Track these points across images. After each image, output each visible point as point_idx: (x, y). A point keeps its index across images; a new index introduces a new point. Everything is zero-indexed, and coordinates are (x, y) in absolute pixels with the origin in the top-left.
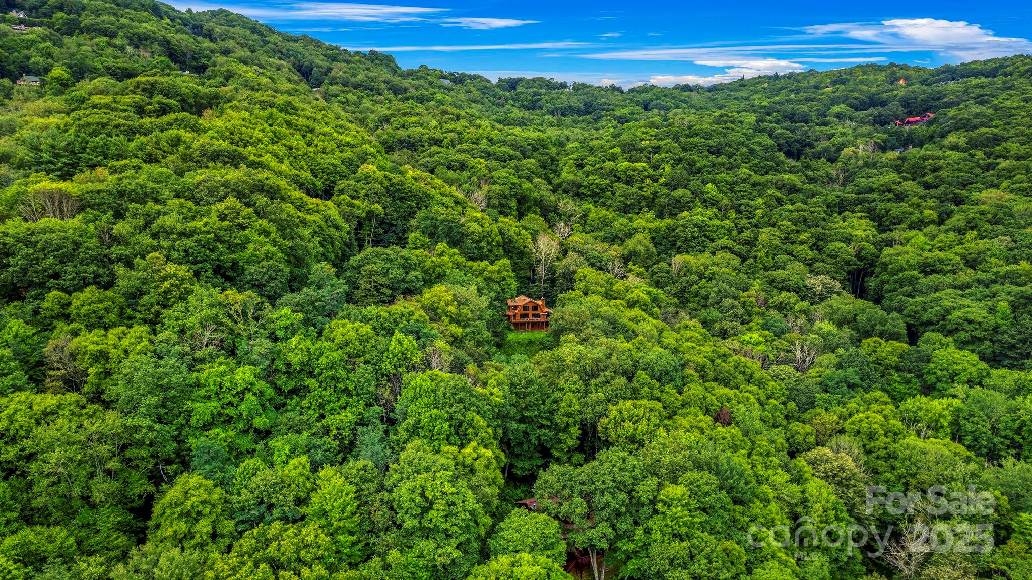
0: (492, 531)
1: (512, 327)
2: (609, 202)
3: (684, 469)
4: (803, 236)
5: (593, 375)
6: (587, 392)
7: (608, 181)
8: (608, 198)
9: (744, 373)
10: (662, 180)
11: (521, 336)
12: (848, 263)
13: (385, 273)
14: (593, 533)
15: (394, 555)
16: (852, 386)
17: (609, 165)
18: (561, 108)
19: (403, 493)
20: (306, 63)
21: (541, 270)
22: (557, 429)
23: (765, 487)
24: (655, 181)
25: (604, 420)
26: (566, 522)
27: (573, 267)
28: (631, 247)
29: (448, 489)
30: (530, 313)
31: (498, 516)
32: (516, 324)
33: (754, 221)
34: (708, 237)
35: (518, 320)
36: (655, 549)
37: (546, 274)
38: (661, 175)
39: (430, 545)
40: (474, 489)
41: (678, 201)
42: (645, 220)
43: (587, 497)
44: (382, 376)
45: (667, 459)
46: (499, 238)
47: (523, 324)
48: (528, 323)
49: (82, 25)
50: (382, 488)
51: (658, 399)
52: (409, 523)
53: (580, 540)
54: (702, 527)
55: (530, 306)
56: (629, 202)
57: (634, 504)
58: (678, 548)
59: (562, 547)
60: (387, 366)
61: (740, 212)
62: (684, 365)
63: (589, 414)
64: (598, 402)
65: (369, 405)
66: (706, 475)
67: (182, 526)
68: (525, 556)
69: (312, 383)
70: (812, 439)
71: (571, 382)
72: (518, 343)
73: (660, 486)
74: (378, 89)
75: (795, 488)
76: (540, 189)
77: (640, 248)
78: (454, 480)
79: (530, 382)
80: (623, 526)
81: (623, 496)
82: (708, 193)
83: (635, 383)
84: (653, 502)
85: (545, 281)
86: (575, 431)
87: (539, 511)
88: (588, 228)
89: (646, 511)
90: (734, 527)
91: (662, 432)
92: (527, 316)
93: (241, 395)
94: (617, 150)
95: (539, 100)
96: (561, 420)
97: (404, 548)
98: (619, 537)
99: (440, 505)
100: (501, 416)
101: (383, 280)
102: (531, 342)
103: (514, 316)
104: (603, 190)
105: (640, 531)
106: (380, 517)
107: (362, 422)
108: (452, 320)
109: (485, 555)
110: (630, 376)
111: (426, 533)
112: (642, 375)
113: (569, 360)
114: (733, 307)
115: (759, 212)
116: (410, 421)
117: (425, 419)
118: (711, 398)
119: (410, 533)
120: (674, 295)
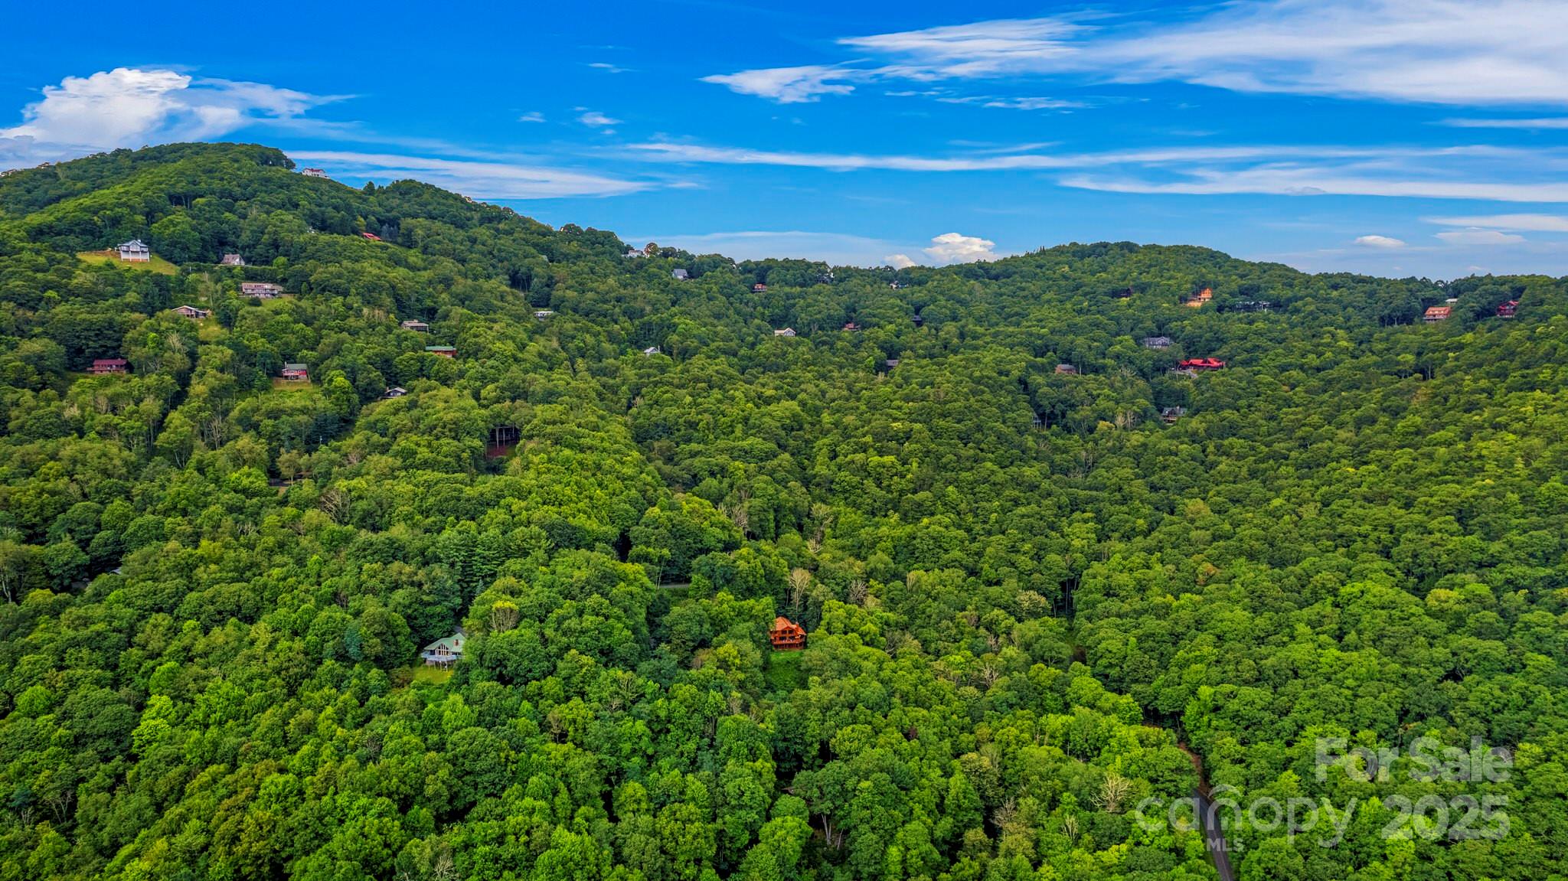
0: (772, 805)
1: (774, 648)
2: (860, 500)
3: (873, 772)
4: (1027, 547)
5: (828, 709)
6: (824, 721)
8: (858, 496)
9: (937, 695)
10: (909, 476)
11: (780, 657)
12: (1059, 575)
13: (688, 631)
14: (822, 806)
15: (727, 817)
16: (1011, 706)
17: (859, 457)
18: (818, 320)
19: (730, 788)
20: (523, 270)
21: (795, 596)
22: (807, 745)
23: (924, 780)
24: (903, 477)
25: (833, 740)
26: (809, 801)
27: (821, 598)
28: (872, 565)
29: (751, 786)
30: (788, 635)
31: (774, 798)
33: (987, 527)
35: (778, 642)
36: (853, 814)
37: (800, 601)
38: (908, 471)
39: (743, 813)
40: (763, 785)
41: (920, 505)
42: (891, 527)
43: (820, 788)
44: (708, 720)
45: (864, 767)
46: (762, 571)
47: (782, 646)
48: (786, 644)
49: (312, 279)
50: (718, 785)
51: (870, 723)
52: (733, 802)
53: (816, 810)
54: (880, 803)
56: (876, 505)
57: (844, 792)
58: (866, 813)
59: (807, 813)
60: (708, 713)
61: (976, 515)
62: (892, 694)
63: (825, 736)
64: (831, 728)
65: (702, 737)
66: (885, 775)
67: (636, 806)
68: (789, 818)
69: (670, 726)
70: (972, 746)
71: (814, 714)
73: (859, 781)
74: (612, 315)
75: (944, 780)
76: (796, 494)
77: (881, 566)
78: (753, 781)
79: (789, 717)
80: (838, 803)
81: (838, 787)
83: (855, 712)
84: (854, 790)
85: (799, 607)
86: (817, 746)
87: (796, 795)
88: (838, 532)
89: (850, 795)
90: (898, 802)
91: (867, 748)
92: (785, 638)
93: (640, 738)
94: (869, 439)
95: (794, 305)
96: (808, 739)
97: (732, 814)
98: (836, 808)
99: (748, 794)
100: (773, 740)
101: (688, 637)
102: (788, 662)
103: (775, 639)
105: (847, 805)
106: (719, 800)
107: (699, 749)
108: (738, 669)
109: (769, 819)
110: (852, 707)
111: (741, 807)
112: (860, 706)
113: (814, 700)
114: (948, 628)
115: (994, 516)
116: (725, 747)
117: (734, 747)
118: (906, 721)
119: (733, 807)
120: (905, 613)
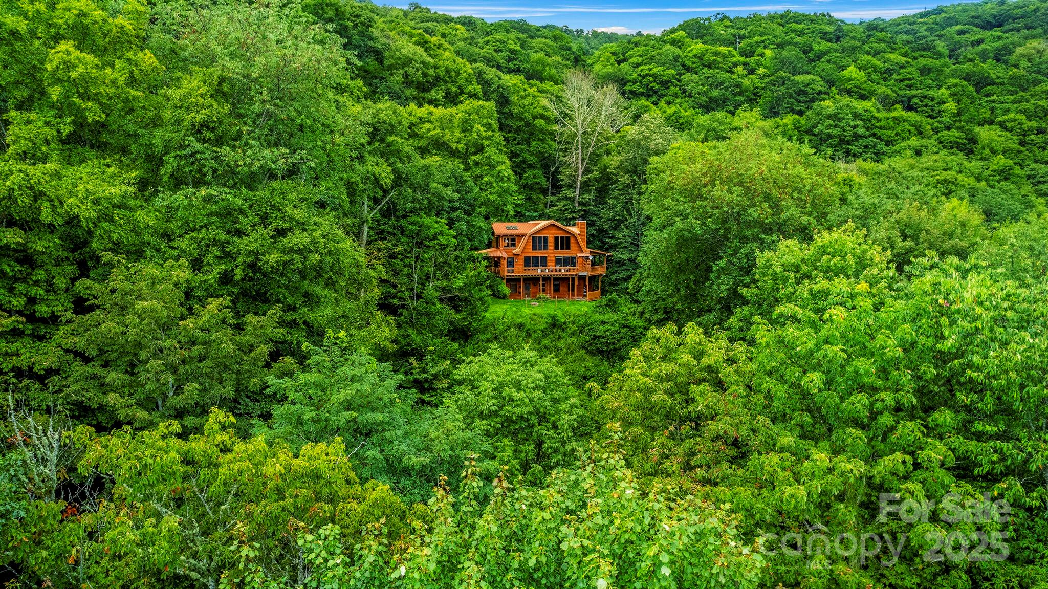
1: (505, 289)
2: (678, 100)
7: (673, 72)
8: (675, 96)
10: (761, 72)
11: (526, 311)
17: (671, 49)
21: (573, 161)
24: (750, 71)
30: (552, 253)
32: (511, 281)
34: (879, 138)
35: (519, 270)
37: (587, 171)
47: (534, 281)
48: (546, 279)
55: (551, 235)
56: (716, 93)
72: (520, 326)
82: (850, 80)
85: (586, 186)
92: (543, 262)
102: (554, 324)
103: (511, 263)
104: (666, 84)
